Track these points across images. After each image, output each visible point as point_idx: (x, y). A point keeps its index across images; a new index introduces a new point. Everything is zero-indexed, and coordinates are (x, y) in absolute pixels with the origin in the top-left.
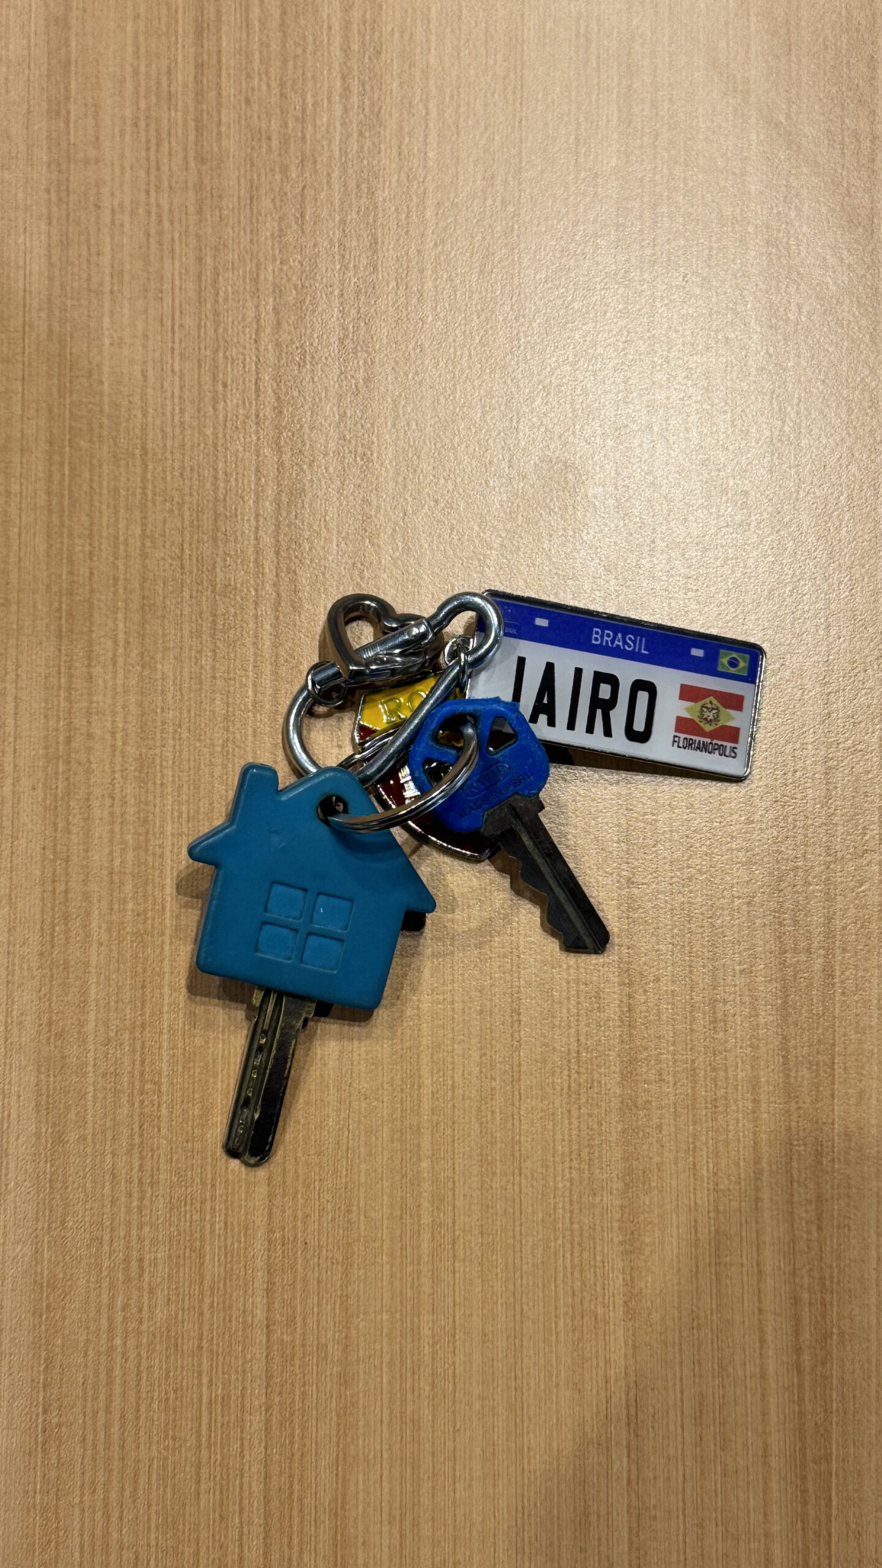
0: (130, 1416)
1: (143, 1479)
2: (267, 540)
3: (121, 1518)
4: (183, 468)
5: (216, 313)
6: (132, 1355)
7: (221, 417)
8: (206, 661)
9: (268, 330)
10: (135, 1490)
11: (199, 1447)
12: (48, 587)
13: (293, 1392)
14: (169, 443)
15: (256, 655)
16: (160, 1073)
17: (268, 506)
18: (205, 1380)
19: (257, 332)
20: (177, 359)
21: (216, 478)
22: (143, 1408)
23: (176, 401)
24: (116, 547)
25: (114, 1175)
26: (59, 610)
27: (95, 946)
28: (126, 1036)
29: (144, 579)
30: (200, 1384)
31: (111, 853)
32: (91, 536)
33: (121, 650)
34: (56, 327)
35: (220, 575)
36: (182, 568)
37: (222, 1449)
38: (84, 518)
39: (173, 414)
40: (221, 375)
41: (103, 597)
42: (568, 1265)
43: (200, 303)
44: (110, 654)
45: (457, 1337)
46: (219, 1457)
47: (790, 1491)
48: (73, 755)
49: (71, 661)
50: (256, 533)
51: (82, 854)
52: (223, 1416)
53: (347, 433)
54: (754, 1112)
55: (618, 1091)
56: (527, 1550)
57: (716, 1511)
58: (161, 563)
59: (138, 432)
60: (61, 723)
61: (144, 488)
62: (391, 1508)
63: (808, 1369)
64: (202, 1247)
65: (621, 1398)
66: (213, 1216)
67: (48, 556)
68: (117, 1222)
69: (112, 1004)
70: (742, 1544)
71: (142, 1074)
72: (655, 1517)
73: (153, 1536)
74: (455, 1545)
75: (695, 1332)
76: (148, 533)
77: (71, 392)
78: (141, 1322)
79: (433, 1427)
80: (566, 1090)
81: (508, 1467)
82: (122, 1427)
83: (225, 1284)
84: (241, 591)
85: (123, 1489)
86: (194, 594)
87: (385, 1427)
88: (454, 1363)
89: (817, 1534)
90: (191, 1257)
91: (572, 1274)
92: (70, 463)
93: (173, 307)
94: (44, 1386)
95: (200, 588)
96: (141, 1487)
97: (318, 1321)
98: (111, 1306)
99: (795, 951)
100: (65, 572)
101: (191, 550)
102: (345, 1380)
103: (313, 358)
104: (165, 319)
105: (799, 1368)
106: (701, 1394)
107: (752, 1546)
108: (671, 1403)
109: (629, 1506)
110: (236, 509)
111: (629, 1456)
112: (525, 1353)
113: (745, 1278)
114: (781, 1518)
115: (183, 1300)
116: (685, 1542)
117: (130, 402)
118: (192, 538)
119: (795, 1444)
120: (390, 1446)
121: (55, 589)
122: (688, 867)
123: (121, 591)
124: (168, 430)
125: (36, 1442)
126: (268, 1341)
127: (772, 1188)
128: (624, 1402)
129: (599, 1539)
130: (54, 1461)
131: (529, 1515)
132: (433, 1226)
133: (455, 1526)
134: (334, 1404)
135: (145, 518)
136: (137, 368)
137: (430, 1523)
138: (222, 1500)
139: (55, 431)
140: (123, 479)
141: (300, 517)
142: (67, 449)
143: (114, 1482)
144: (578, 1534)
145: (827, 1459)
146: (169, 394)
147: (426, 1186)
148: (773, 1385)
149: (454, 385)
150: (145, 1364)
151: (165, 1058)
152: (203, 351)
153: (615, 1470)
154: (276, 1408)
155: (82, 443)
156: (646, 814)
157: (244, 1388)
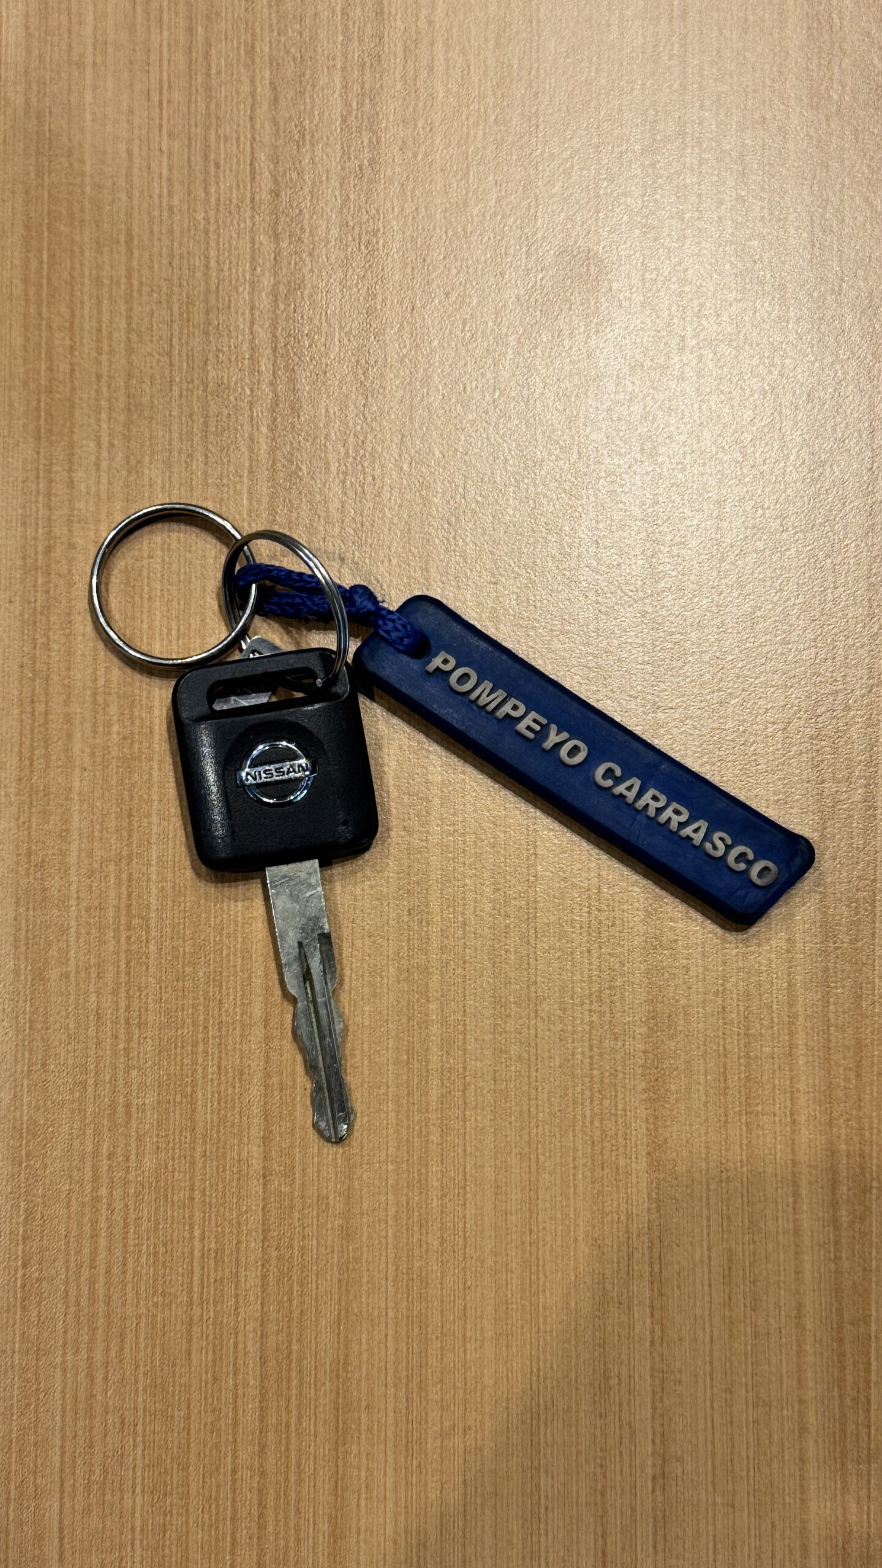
0: (116, 1270)
1: (130, 1337)
2: (263, 335)
3: (106, 1379)
4: (172, 256)
5: (208, 88)
6: (118, 1205)
7: (213, 200)
8: (198, 464)
9: (265, 107)
10: (122, 1349)
11: (191, 1302)
12: (25, 384)
13: (291, 1246)
14: (156, 229)
15: (250, 459)
16: (148, 907)
17: (264, 301)
18: (197, 1233)
19: (253, 109)
20: (165, 137)
21: (207, 267)
22: (130, 1264)
23: (164, 183)
24: (99, 341)
25: (99, 1016)
26: (38, 409)
27: (77, 771)
28: (112, 867)
29: (130, 376)
30: (192, 1238)
31: (94, 673)
32: (71, 329)
33: (105, 454)
34: (34, 100)
35: (212, 374)
36: (171, 364)
37: (216, 1306)
38: (64, 310)
39: (160, 196)
40: (213, 156)
41: (85, 396)
42: (588, 1113)
43: (190, 76)
44: (93, 458)
45: (468, 1189)
46: (212, 1314)
47: (825, 1354)
48: (53, 566)
49: (51, 465)
50: (251, 328)
51: (64, 673)
52: (216, 1271)
53: (350, 218)
54: (788, 951)
55: (642, 928)
56: (543, 1417)
57: (746, 1375)
58: (148, 359)
59: (122, 215)
60: (40, 531)
61: (129, 277)
62: (396, 1370)
63: (845, 1225)
64: (193, 1092)
65: (643, 1255)
66: (205, 1059)
67: (26, 350)
68: (102, 1065)
69: (97, 833)
70: (774, 1410)
71: (129, 906)
72: (680, 1381)
73: (140, 1399)
74: (466, 1409)
75: (724, 1184)
76: (134, 326)
77: (50, 173)
78: (128, 1172)
79: (441, 1284)
80: (585, 929)
81: (522, 1327)
82: (108, 1283)
83: (218, 1132)
84: (235, 390)
85: (107, 1349)
86: (185, 393)
87: (390, 1284)
88: (464, 1217)
89: (855, 1400)
90: (181, 1103)
91: (592, 1123)
92: (49, 249)
93: (161, 82)
94: (24, 1239)
95: (191, 386)
96: (128, 1346)
97: (319, 1172)
98: (96, 1154)
99: (835, 780)
100: (43, 367)
101: (181, 346)
102: (347, 1233)
103: (313, 136)
104: (152, 94)
105: (835, 1222)
106: (730, 1250)
107: (785, 1412)
108: (697, 1258)
109: (652, 1369)
110: (230, 301)
111: (652, 1316)
112: (541, 1206)
113: (778, 1129)
114: (816, 1383)
115: (173, 1149)
116: (712, 1408)
117: (114, 184)
118: (181, 332)
119: (832, 1305)
120: (396, 1304)
121: (32, 386)
122: (719, 690)
123: (105, 389)
124: (156, 213)
125: (16, 1299)
126: (264, 1192)
127: (807, 1034)
128: (647, 1259)
129: (620, 1405)
130: (34, 1319)
131: (545, 1378)
132: (442, 1073)
133: (465, 1390)
134: (336, 1260)
135: (131, 310)
136: (122, 147)
137: (439, 1386)
138: (214, 1361)
139: (32, 214)
140: (107, 267)
141: (299, 310)
142: (46, 234)
143: (99, 1340)
144: (597, 1398)
145: (867, 1319)
146: (156, 175)
147: (435, 1029)
148: (807, 1239)
149: (468, 167)
150: (132, 1216)
151: (154, 891)
152: (193, 129)
153: (637, 1330)
154: (274, 1262)
155: (62, 228)
156: (672, 634)
157: (239, 1242)
